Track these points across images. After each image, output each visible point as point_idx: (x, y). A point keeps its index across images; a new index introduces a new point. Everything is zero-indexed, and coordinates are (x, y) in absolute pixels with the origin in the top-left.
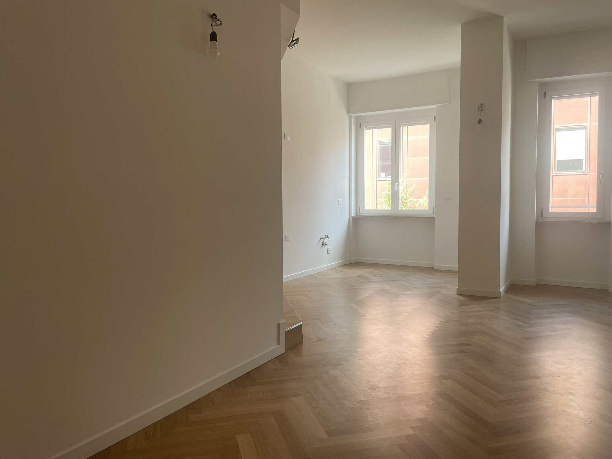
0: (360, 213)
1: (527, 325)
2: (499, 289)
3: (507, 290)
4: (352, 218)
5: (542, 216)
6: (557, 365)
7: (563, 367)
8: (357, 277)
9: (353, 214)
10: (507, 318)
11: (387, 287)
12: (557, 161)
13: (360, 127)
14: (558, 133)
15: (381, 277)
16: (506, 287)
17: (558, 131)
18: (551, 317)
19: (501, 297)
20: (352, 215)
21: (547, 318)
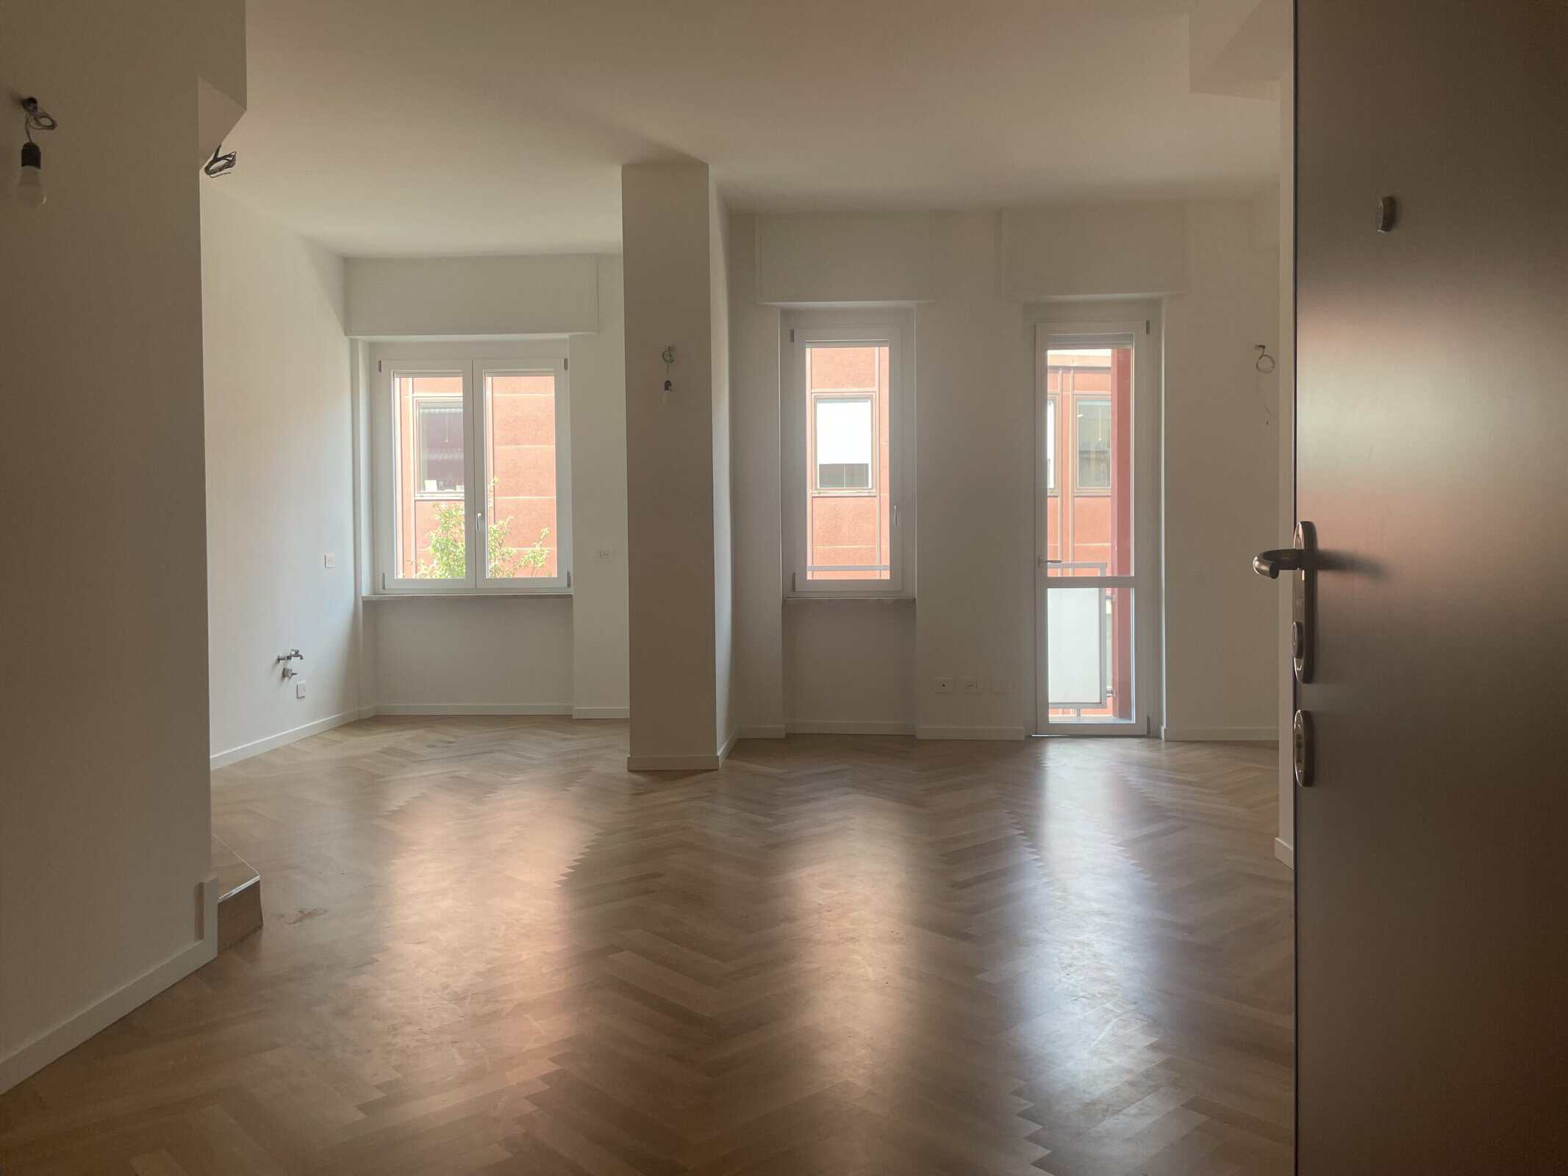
0: (384, 588)
1: (770, 820)
2: (716, 753)
3: (731, 752)
4: (363, 602)
5: (794, 589)
6: (825, 891)
7: (835, 892)
8: (383, 752)
9: (365, 591)
10: (734, 811)
11: (464, 771)
12: (820, 465)
13: (380, 371)
14: (820, 406)
15: (448, 747)
16: (728, 744)
17: (820, 402)
18: (814, 799)
19: (720, 766)
20: (364, 594)
21: (808, 801)
